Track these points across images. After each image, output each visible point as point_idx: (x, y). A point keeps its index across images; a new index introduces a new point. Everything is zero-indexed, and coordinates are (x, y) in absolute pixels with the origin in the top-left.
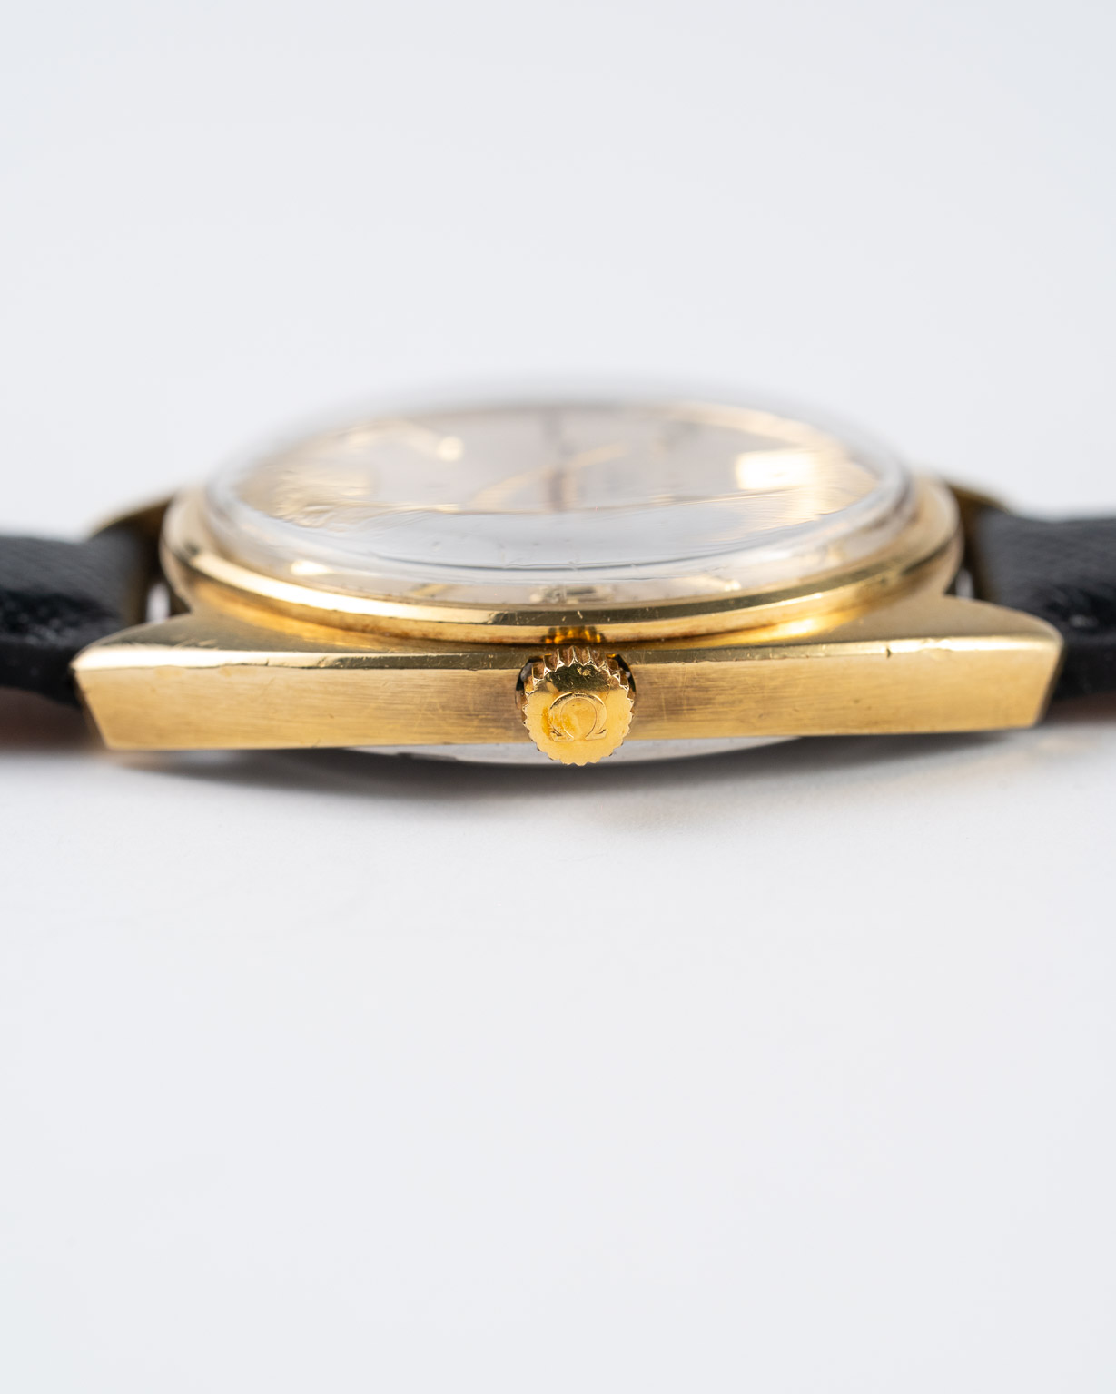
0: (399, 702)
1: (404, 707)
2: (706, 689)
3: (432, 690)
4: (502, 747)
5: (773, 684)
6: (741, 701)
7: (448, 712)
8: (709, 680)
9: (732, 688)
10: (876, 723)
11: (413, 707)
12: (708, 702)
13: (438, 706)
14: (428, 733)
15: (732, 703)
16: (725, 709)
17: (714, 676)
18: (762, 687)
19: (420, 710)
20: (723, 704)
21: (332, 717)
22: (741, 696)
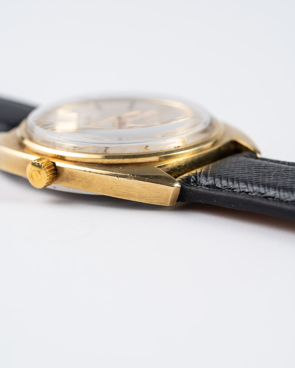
2: (73, 176)
5: (89, 178)
6: (82, 181)
8: (74, 174)
9: (79, 177)
10: (118, 195)
12: (74, 180)
15: (80, 181)
16: (79, 182)
17: (74, 173)
18: (86, 179)
20: (78, 181)
22: (82, 180)
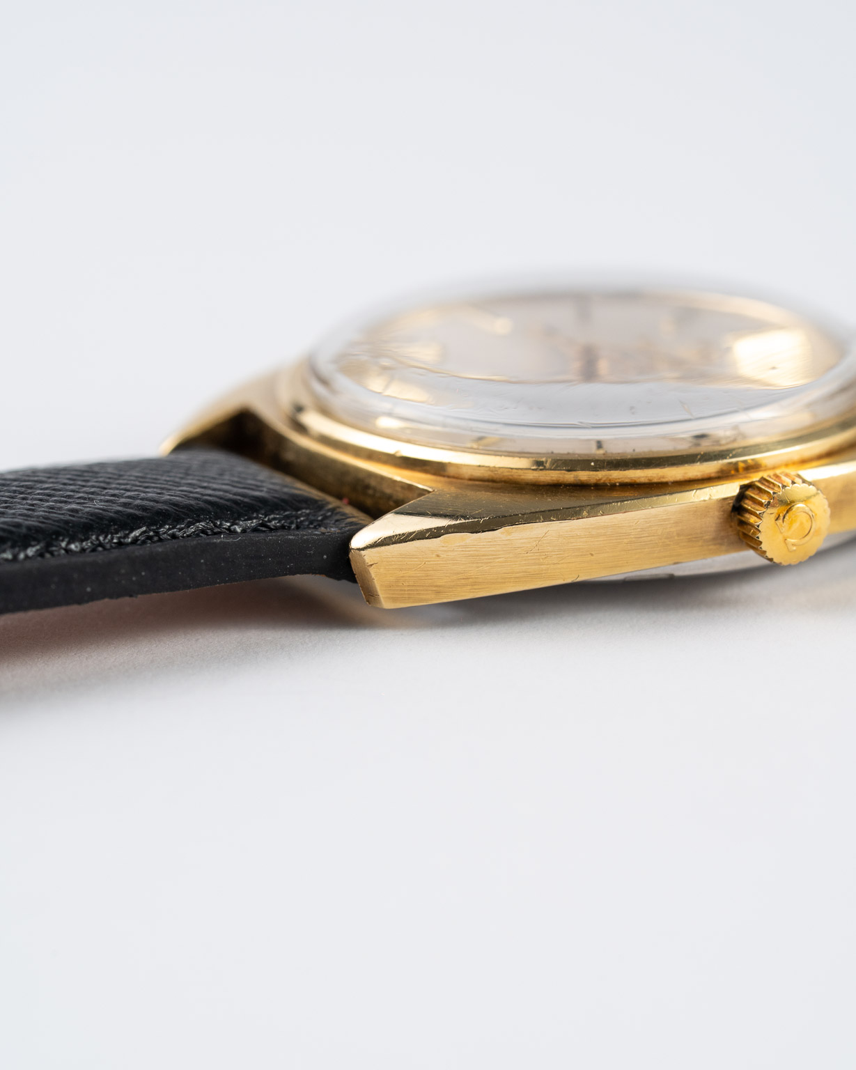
0: (647, 535)
1: (649, 538)
3: (672, 522)
4: (709, 561)
7: (681, 538)
11: (656, 537)
13: (675, 534)
14: (665, 557)
19: (661, 539)
21: (592, 555)
